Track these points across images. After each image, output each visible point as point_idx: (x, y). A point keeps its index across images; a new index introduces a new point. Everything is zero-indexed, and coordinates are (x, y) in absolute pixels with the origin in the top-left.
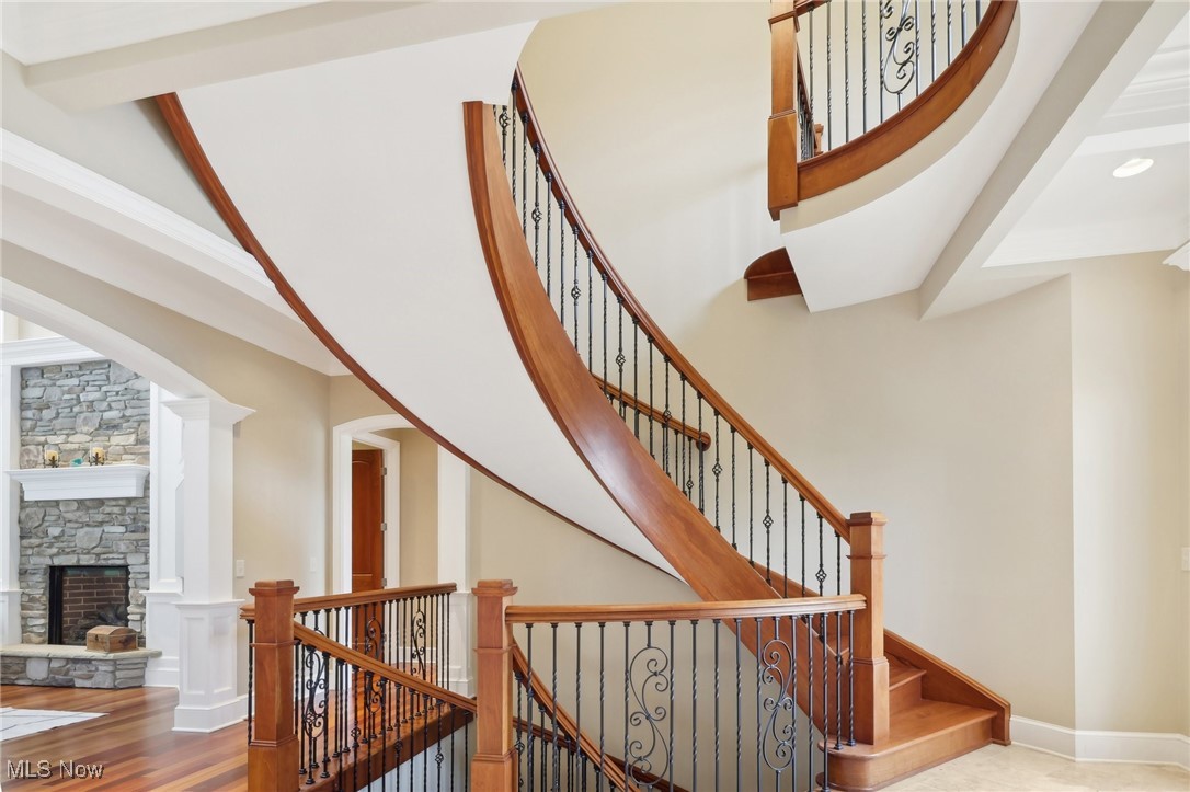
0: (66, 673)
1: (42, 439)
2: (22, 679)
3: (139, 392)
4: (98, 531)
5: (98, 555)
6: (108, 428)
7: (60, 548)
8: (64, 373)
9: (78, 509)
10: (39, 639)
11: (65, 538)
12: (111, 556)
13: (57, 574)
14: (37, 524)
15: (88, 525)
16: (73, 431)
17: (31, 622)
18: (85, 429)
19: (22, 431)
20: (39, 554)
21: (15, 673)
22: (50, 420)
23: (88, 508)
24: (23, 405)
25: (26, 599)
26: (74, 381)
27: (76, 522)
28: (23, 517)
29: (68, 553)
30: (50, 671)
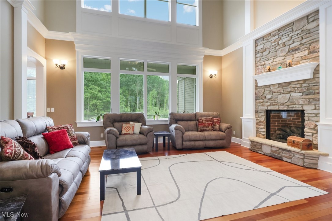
0: (279, 153)
1: (263, 63)
2: (260, 151)
3: (309, 30)
4: (288, 96)
5: (288, 106)
6: (292, 51)
7: (271, 103)
8: (272, 36)
9: (278, 87)
10: (263, 136)
11: (272, 99)
12: (295, 106)
13: (269, 112)
14: (262, 94)
15: (283, 93)
16: (276, 56)
17: (260, 130)
18: (281, 55)
19: (256, 62)
20: (262, 105)
21: (258, 148)
22: (267, 55)
23: (283, 86)
24: (256, 53)
25: (258, 121)
26: (277, 37)
27: (278, 92)
28: (257, 92)
29: (274, 105)
30: (272, 151)
